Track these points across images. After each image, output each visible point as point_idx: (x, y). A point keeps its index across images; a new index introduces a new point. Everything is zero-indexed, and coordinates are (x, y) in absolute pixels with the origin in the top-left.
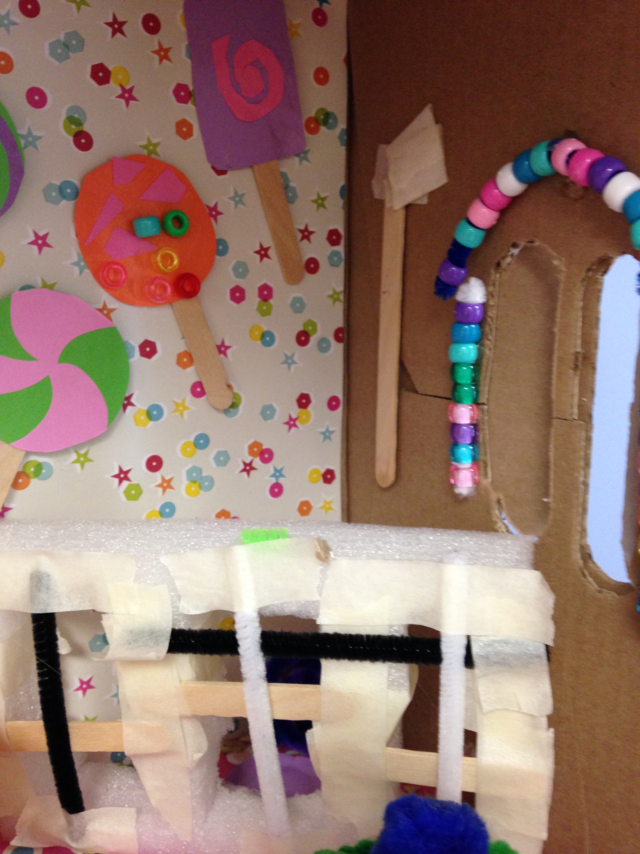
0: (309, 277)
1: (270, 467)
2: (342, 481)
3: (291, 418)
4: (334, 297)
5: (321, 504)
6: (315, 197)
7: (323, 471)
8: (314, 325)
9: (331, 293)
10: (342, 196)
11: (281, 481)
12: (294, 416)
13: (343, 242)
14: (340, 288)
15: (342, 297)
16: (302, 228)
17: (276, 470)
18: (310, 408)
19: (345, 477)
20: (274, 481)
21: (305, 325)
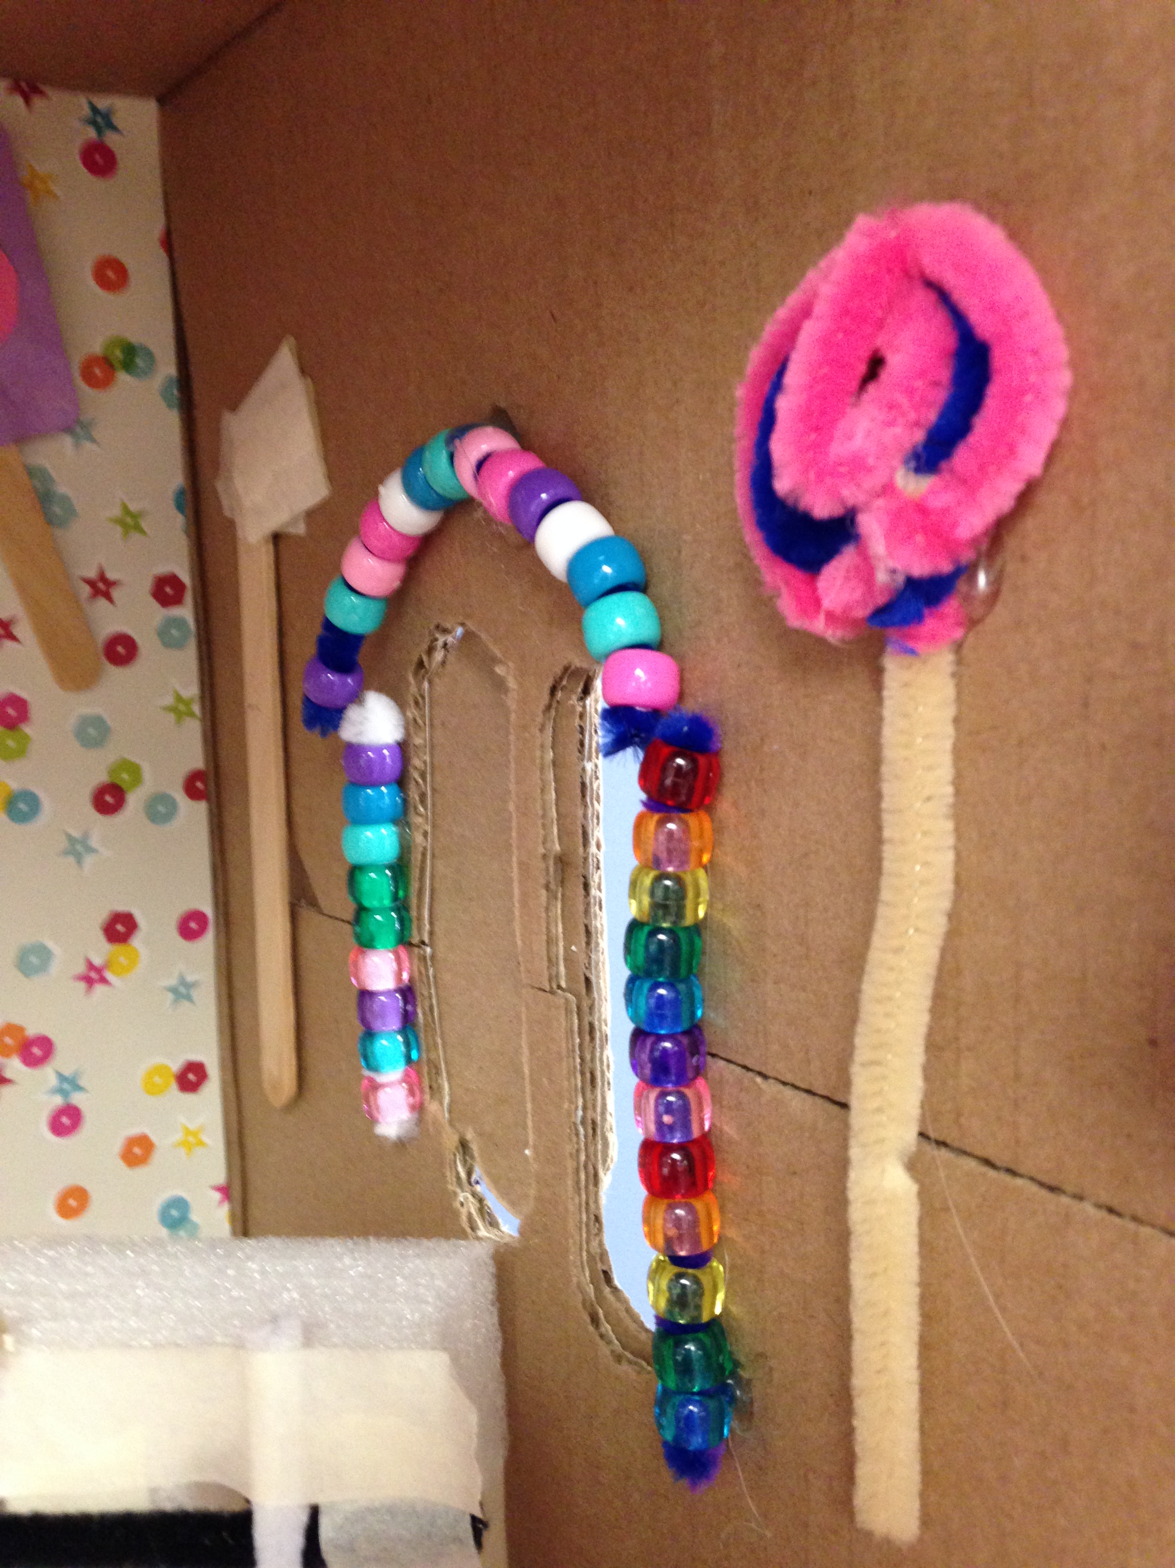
0: (114, 673)
1: (47, 1074)
2: (224, 1083)
3: (91, 966)
4: (179, 710)
5: (178, 1137)
6: (116, 512)
7: (176, 1066)
8: (135, 771)
9: (169, 700)
10: (180, 507)
11: (78, 1099)
12: (97, 961)
13: (188, 598)
14: (192, 690)
15: (196, 708)
16: (92, 574)
17: (61, 1077)
18: (137, 941)
19: (230, 1077)
20: (58, 1101)
21: (112, 771)
